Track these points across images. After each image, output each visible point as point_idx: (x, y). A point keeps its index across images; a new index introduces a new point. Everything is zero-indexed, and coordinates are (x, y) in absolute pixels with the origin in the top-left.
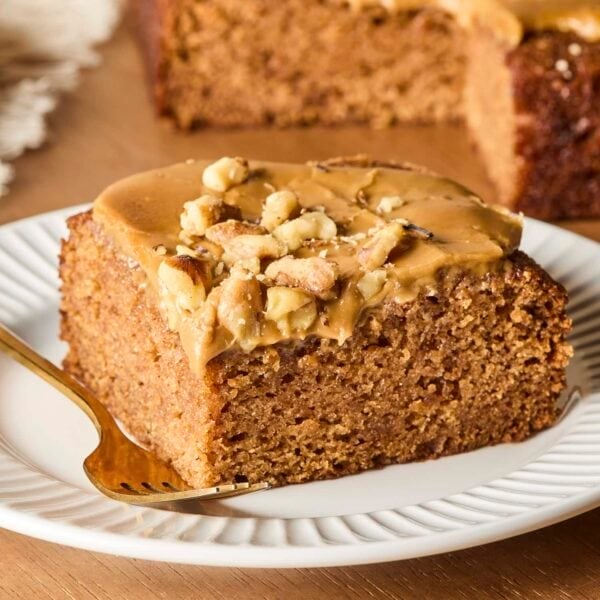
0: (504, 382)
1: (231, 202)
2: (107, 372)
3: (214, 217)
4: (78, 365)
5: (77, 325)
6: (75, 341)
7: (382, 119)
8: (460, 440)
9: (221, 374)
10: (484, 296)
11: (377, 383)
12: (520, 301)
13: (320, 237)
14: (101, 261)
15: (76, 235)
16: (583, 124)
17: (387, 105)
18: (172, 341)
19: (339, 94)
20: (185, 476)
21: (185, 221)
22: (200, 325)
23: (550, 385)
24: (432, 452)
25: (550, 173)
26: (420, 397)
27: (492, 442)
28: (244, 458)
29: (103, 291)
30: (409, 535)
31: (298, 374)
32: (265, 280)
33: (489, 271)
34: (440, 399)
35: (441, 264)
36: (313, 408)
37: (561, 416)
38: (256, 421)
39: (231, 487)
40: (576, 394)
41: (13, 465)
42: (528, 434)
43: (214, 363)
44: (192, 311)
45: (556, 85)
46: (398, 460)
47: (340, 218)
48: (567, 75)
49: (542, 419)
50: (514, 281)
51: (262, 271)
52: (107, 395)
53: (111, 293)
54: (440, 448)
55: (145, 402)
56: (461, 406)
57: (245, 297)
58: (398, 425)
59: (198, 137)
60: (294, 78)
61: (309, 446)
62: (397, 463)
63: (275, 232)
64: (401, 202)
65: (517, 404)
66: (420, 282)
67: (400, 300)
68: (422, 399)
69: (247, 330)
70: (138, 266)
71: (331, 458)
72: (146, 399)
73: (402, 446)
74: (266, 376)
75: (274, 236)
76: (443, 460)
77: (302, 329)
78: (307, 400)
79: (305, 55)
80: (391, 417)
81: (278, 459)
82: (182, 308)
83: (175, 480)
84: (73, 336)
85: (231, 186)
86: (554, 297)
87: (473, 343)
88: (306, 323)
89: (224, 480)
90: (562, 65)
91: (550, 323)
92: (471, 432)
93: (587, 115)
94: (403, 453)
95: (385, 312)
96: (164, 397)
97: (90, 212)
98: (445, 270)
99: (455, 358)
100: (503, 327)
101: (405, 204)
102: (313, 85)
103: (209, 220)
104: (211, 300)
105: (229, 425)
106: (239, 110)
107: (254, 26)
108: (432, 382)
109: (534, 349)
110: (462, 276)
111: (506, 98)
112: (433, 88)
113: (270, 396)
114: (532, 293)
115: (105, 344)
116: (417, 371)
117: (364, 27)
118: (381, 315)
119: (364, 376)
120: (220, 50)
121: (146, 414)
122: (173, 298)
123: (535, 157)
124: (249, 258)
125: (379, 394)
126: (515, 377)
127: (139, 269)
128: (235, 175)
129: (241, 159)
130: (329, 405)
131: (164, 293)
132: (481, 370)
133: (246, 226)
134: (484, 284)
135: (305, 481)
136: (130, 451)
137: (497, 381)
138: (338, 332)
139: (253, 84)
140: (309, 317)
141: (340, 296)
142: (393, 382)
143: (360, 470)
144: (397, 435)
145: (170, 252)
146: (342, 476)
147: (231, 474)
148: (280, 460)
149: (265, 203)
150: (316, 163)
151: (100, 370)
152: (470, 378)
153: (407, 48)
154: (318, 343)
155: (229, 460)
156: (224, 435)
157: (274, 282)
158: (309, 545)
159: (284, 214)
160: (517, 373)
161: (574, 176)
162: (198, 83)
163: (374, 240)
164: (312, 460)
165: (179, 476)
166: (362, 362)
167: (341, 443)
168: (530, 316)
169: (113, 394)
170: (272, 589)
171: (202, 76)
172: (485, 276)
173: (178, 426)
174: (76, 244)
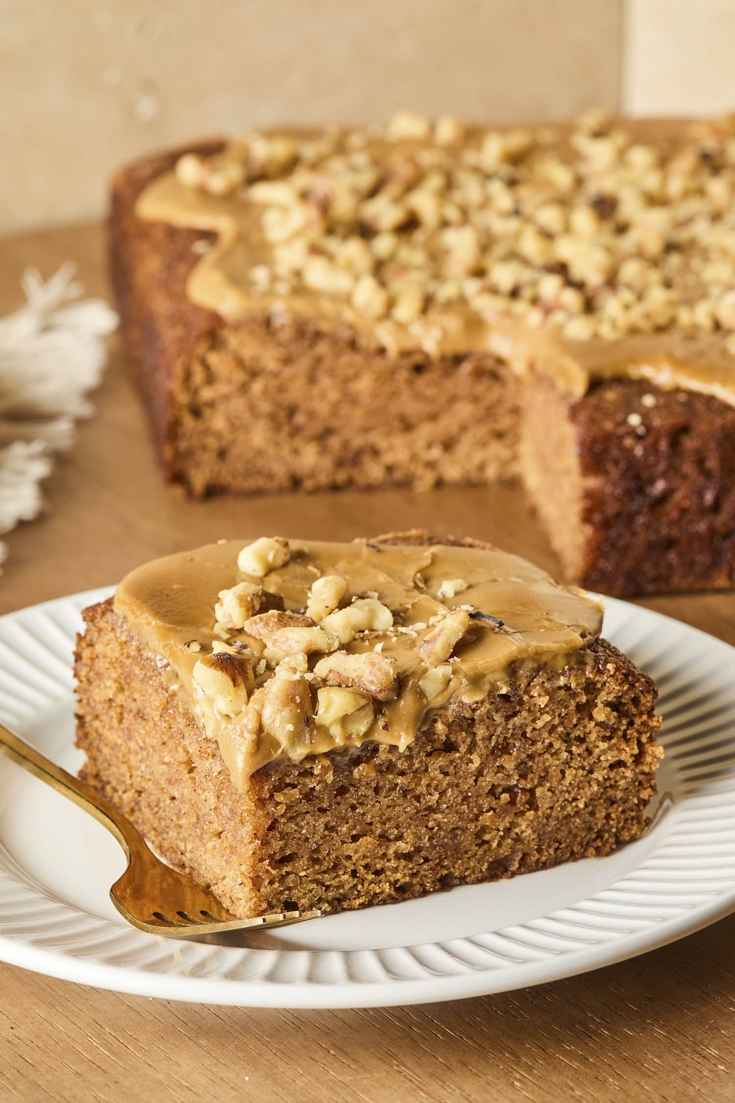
0: (586, 790)
1: (272, 590)
2: (132, 785)
3: (253, 607)
4: (97, 776)
5: (97, 731)
6: (95, 750)
7: (425, 481)
8: (537, 856)
9: (266, 788)
10: (563, 692)
11: (442, 793)
12: (603, 697)
13: (375, 627)
14: (122, 658)
15: (94, 628)
16: (660, 486)
17: (431, 465)
18: (209, 751)
19: (375, 452)
20: (226, 903)
21: (220, 612)
22: (242, 733)
23: (638, 791)
24: (506, 870)
25: (622, 543)
26: (491, 809)
27: (574, 857)
28: (293, 882)
29: (127, 693)
30: (485, 968)
31: (354, 786)
32: (315, 679)
33: (568, 664)
34: (514, 810)
35: (513, 659)
36: (371, 824)
37: (653, 824)
38: (307, 839)
39: (280, 917)
40: (667, 802)
41: (14, 885)
42: (614, 847)
43: (259, 776)
44: (233, 716)
45: (628, 442)
46: (468, 880)
47: (396, 606)
48: (641, 431)
49: (629, 830)
50: (596, 675)
51: (311, 669)
52: (132, 811)
53: (136, 696)
54: (516, 865)
55: (179, 819)
56: (538, 817)
57: (293, 700)
58: (466, 840)
59: (215, 505)
60: (324, 435)
61: (367, 867)
62: (467, 883)
63: (323, 623)
64: (465, 586)
65: (601, 814)
66: (490, 677)
67: (467, 699)
68: (494, 810)
69: (296, 737)
70: (168, 665)
71: (392, 879)
72: (179, 816)
73: (472, 864)
74: (318, 788)
75: (322, 629)
76: (519, 879)
77: (358, 735)
78: (364, 814)
79: (335, 409)
80: (459, 832)
81: (332, 882)
82: (219, 713)
83: (215, 909)
84: (91, 744)
85: (270, 570)
86: (642, 692)
87: (551, 745)
88: (363, 728)
89: (271, 907)
90: (634, 420)
91: (638, 721)
92: (549, 846)
93: (664, 475)
94: (473, 872)
95: (451, 712)
96: (200, 813)
97: (109, 602)
98: (517, 664)
99: (531, 764)
100: (585, 727)
101: (470, 587)
102: (346, 444)
103: (248, 610)
104: (254, 704)
105: (277, 845)
106: (259, 472)
107: (276, 375)
108: (504, 791)
109: (620, 750)
110: (537, 670)
111: (571, 458)
112: (483, 444)
113: (322, 810)
114: (617, 688)
115: (129, 752)
116: (488, 779)
117: (403, 375)
118: (446, 716)
119: (428, 786)
120: (238, 404)
121: (178, 833)
122: (210, 701)
123: (605, 525)
124: (295, 654)
125: (445, 806)
126: (599, 783)
127: (169, 669)
128: (275, 557)
129: (281, 539)
130: (389, 819)
131: (199, 695)
132: (560, 775)
133: (290, 617)
134: (562, 678)
135: (363, 906)
136: (163, 875)
137: (579, 788)
138: (399, 737)
139: (277, 444)
140: (365, 721)
141: (399, 696)
142: (461, 792)
143: (425, 893)
144: (466, 853)
145: (205, 648)
146: (404, 900)
147: (279, 901)
148: (334, 883)
149: (310, 589)
150: (364, 540)
151: (123, 782)
152: (548, 785)
153: (453, 399)
154: (376, 750)
155: (276, 885)
156: (271, 857)
157: (324, 681)
158: (372, 981)
159: (333, 603)
160: (601, 779)
161: (652, 546)
162: (212, 442)
163: (436, 630)
164: (371, 882)
165: (219, 903)
166: (426, 770)
167: (403, 862)
168: (615, 714)
169: (140, 810)
170: (327, 1033)
171: (219, 436)
172: (563, 669)
173: (218, 846)
174: (95, 640)
